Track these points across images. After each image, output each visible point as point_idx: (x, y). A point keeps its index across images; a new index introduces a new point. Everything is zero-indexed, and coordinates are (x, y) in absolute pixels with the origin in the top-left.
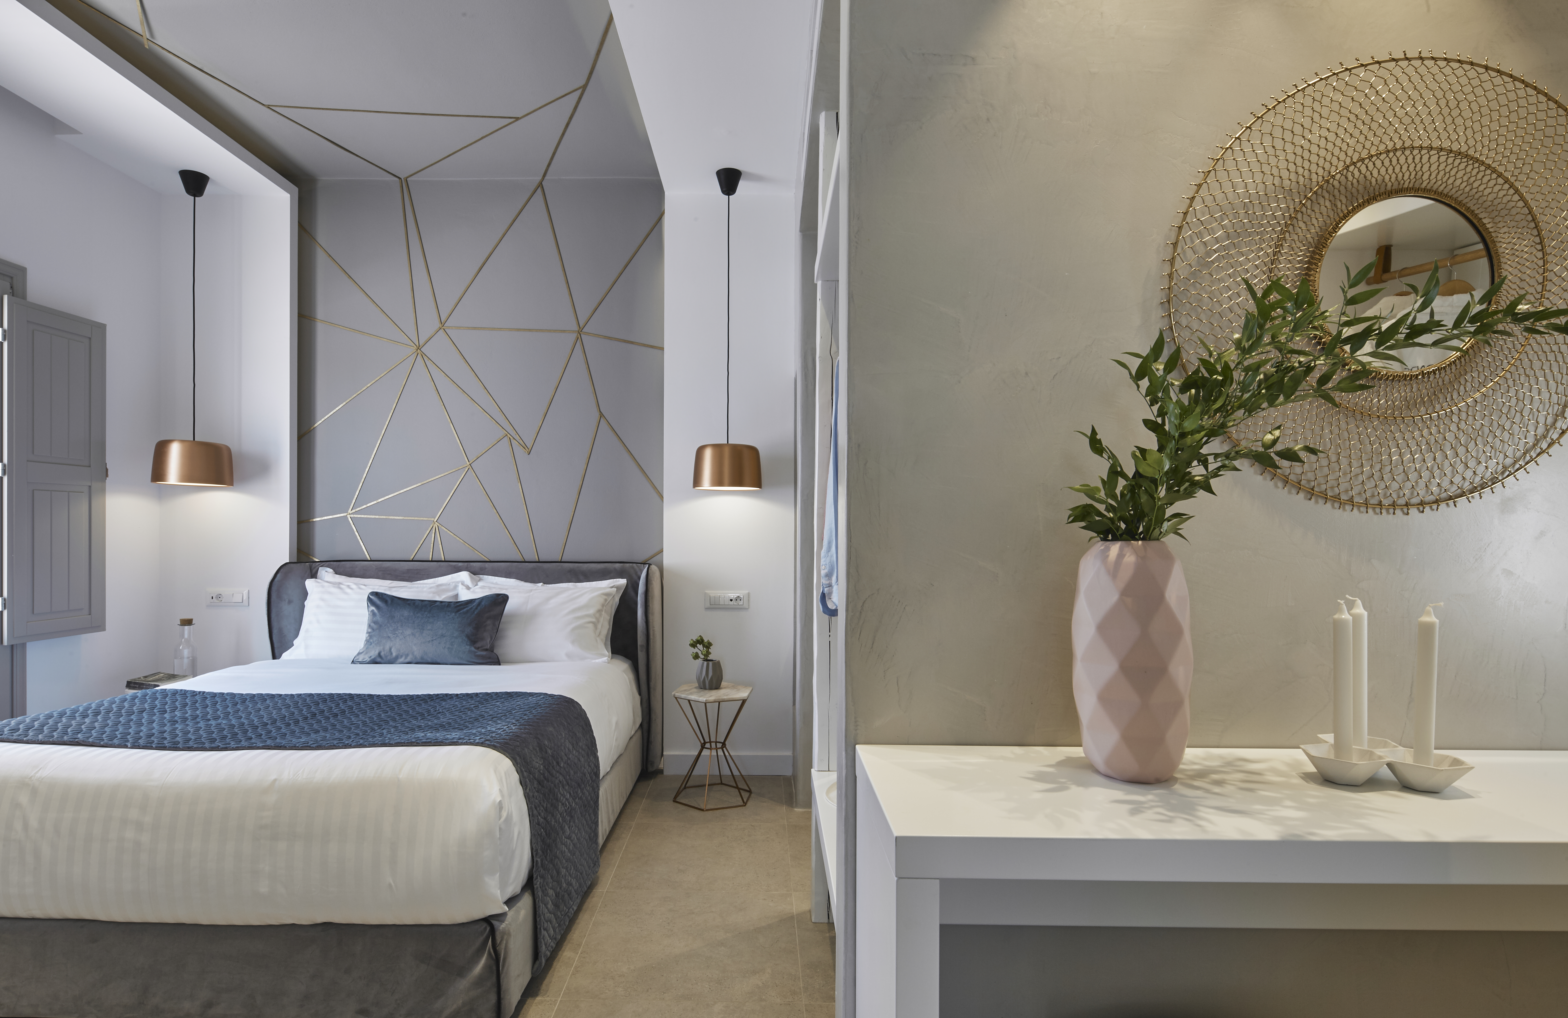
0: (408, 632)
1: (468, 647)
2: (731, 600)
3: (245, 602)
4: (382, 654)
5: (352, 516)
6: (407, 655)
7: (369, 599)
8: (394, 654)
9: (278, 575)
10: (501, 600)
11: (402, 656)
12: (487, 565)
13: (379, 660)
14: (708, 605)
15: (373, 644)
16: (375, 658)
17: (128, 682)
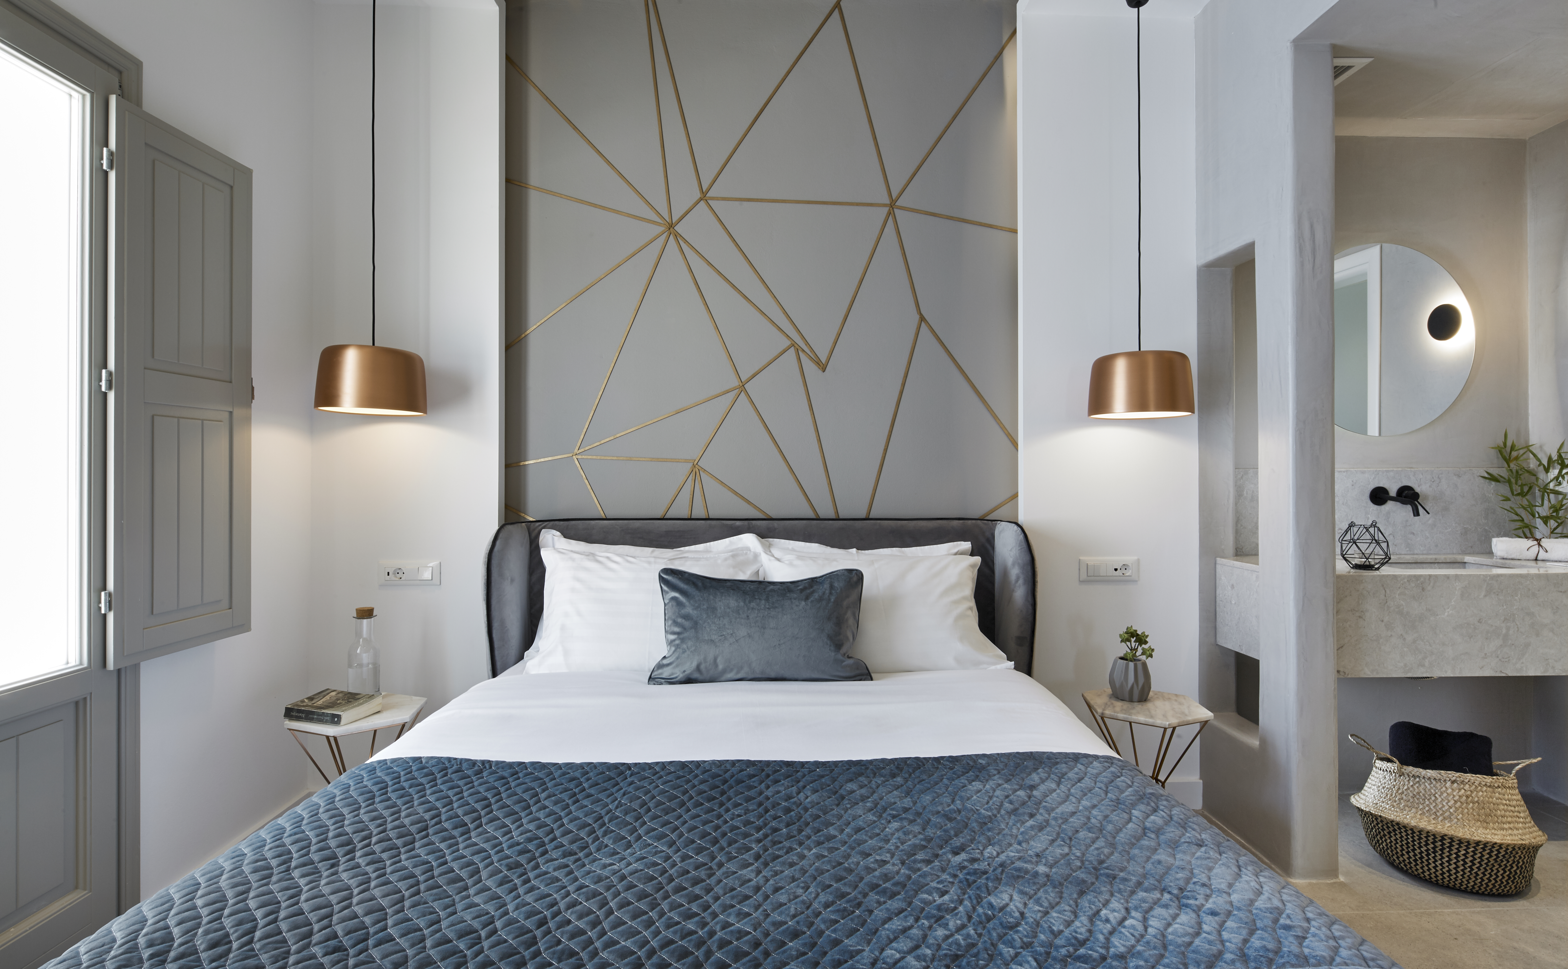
0: (742, 632)
1: (833, 654)
2: (1116, 570)
3: (436, 580)
4: (702, 667)
5: (579, 457)
6: (740, 669)
7: (661, 579)
8: (721, 667)
9: (498, 543)
10: (854, 578)
11: (732, 670)
12: (776, 523)
13: (696, 675)
14: (1084, 576)
15: (688, 652)
16: (691, 674)
17: (286, 708)
